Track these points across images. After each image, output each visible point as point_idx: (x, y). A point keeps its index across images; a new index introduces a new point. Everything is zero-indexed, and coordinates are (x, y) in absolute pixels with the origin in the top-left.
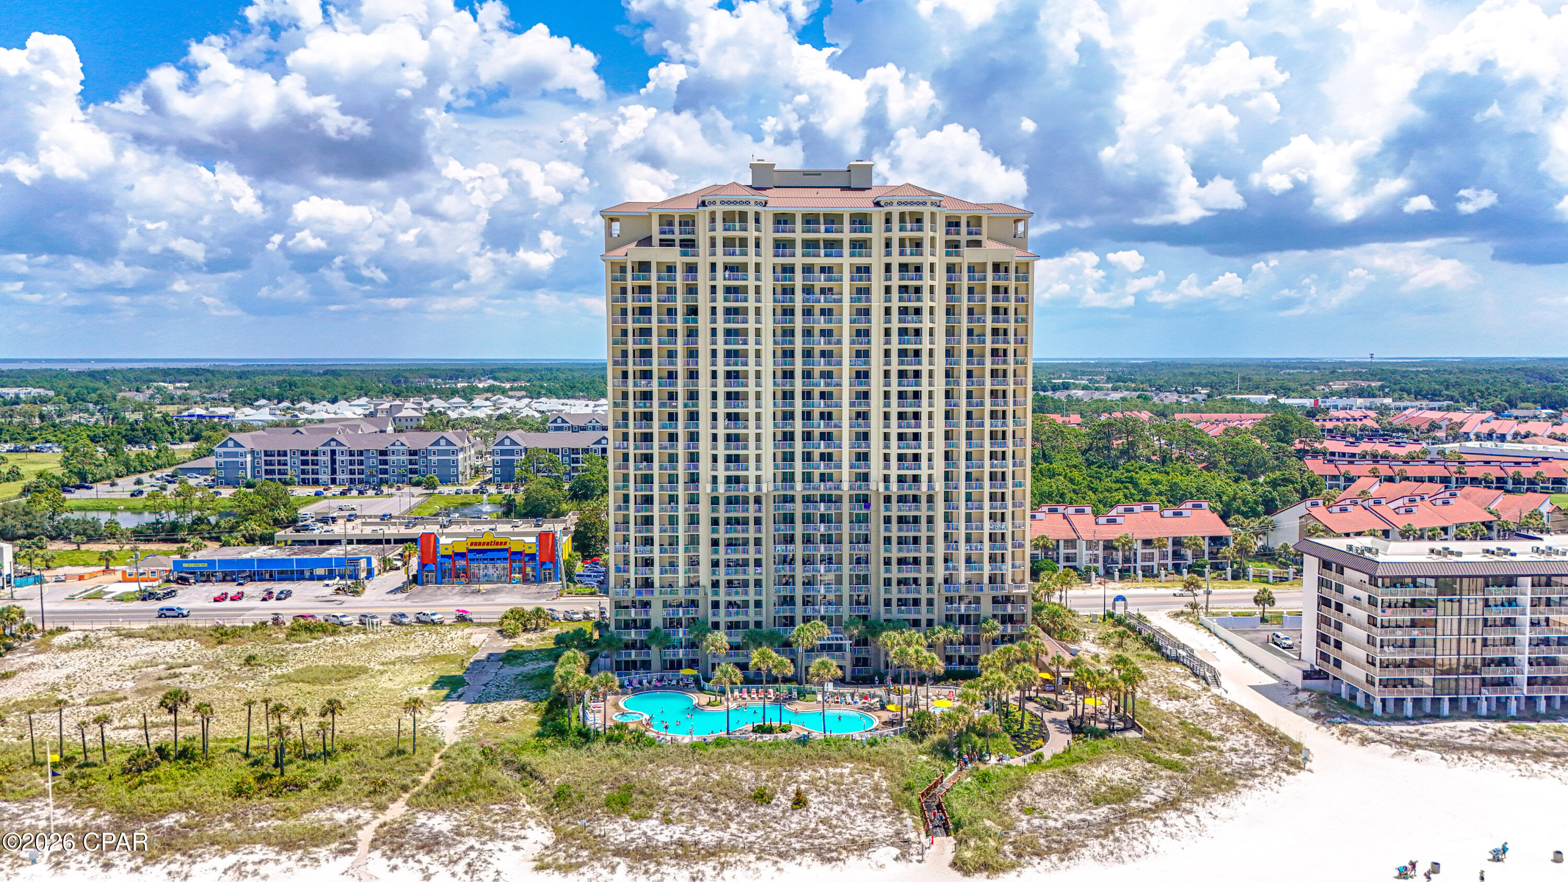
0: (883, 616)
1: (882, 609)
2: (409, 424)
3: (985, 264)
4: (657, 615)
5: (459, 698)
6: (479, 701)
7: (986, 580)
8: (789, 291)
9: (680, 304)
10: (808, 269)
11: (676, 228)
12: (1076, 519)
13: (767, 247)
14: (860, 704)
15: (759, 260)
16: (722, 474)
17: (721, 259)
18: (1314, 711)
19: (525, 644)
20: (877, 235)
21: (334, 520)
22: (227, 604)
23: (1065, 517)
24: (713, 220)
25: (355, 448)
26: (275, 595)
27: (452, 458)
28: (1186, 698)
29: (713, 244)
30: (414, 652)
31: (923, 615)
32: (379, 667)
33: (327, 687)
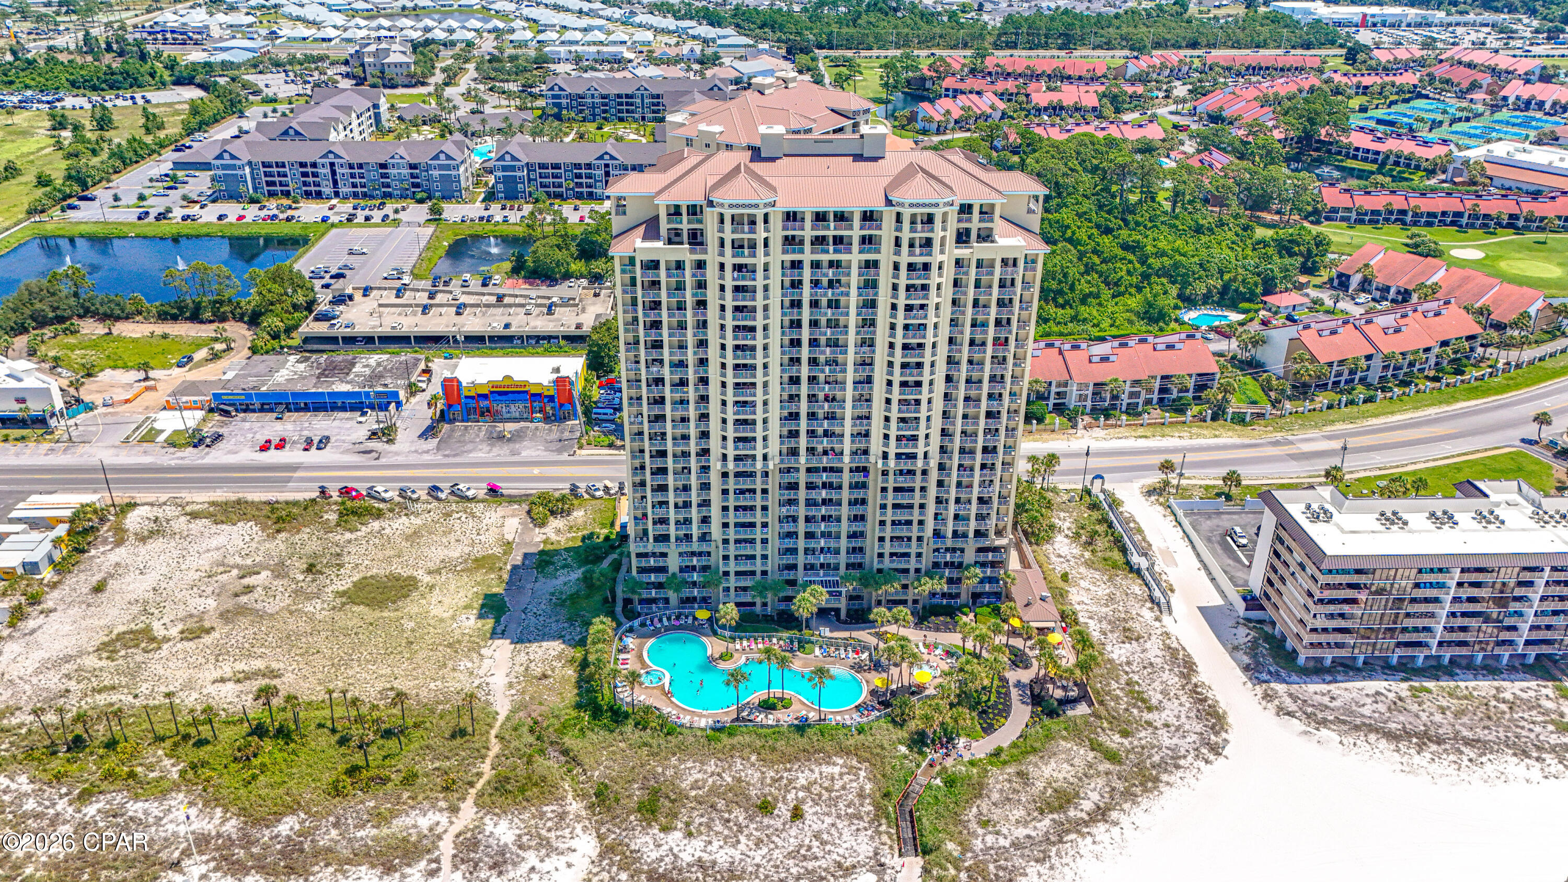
0: (876, 566)
1: (876, 559)
2: (399, 70)
3: (994, 260)
4: (673, 563)
5: (503, 635)
6: (520, 641)
7: (971, 535)
8: (796, 284)
9: (689, 297)
10: (816, 265)
11: (685, 217)
12: (1070, 356)
13: (776, 244)
14: (851, 662)
15: (768, 259)
16: (731, 452)
17: (729, 260)
18: (1246, 660)
19: (553, 537)
20: (886, 232)
21: (351, 298)
22: (273, 456)
23: (1061, 353)
24: (722, 221)
25: (355, 161)
26: (316, 442)
27: (453, 173)
28: (1137, 640)
29: (722, 245)
30: (455, 553)
31: (912, 564)
32: (427, 579)
33: (385, 614)
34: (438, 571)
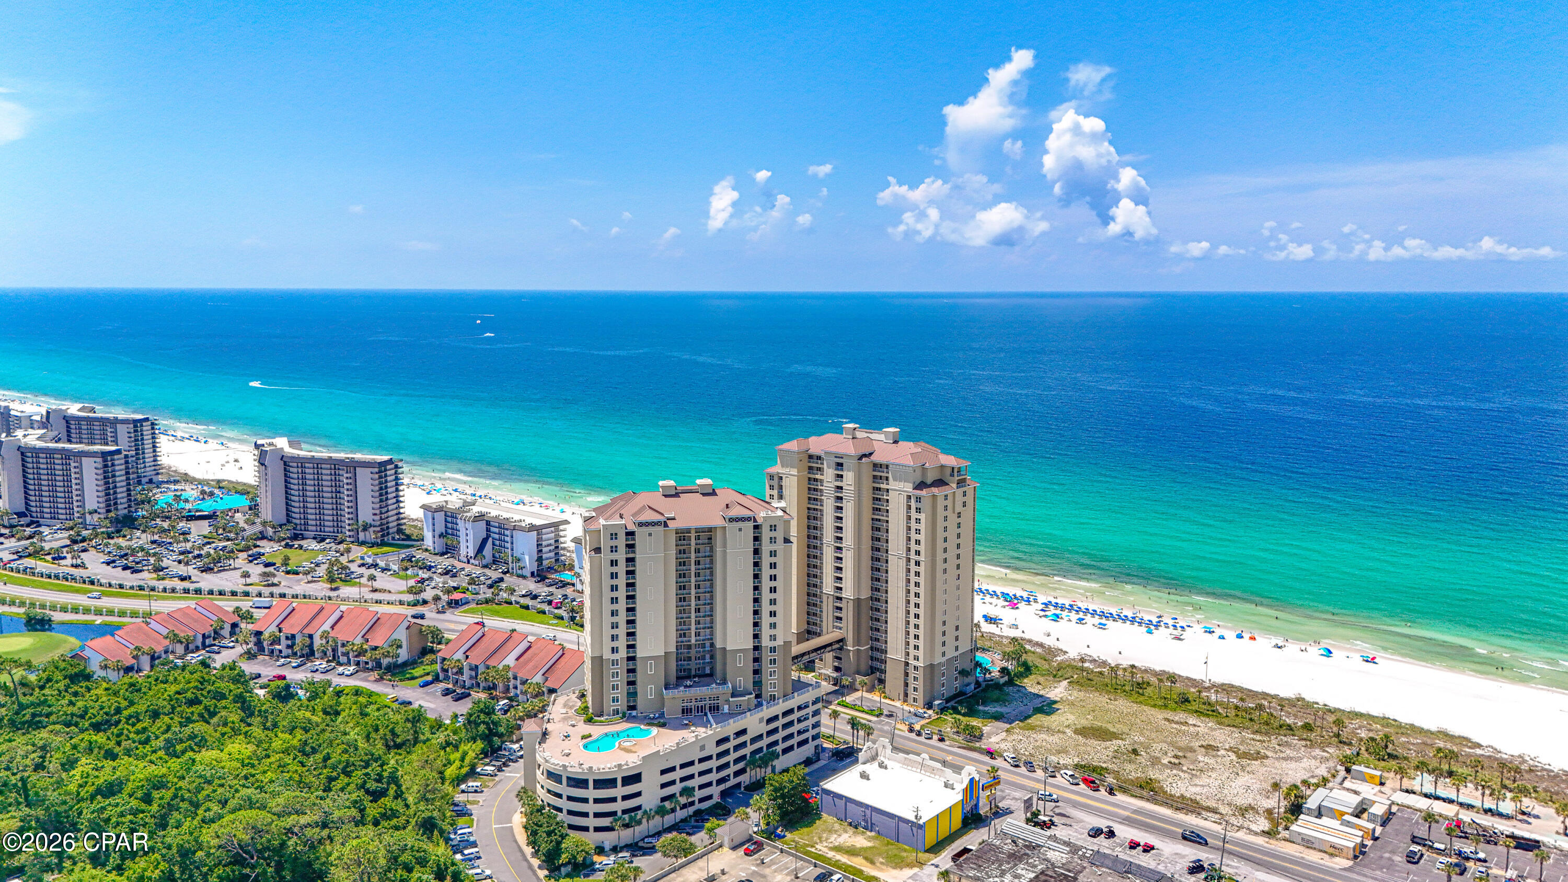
32: (1067, 731)
33: (1100, 724)
34: (1059, 731)
